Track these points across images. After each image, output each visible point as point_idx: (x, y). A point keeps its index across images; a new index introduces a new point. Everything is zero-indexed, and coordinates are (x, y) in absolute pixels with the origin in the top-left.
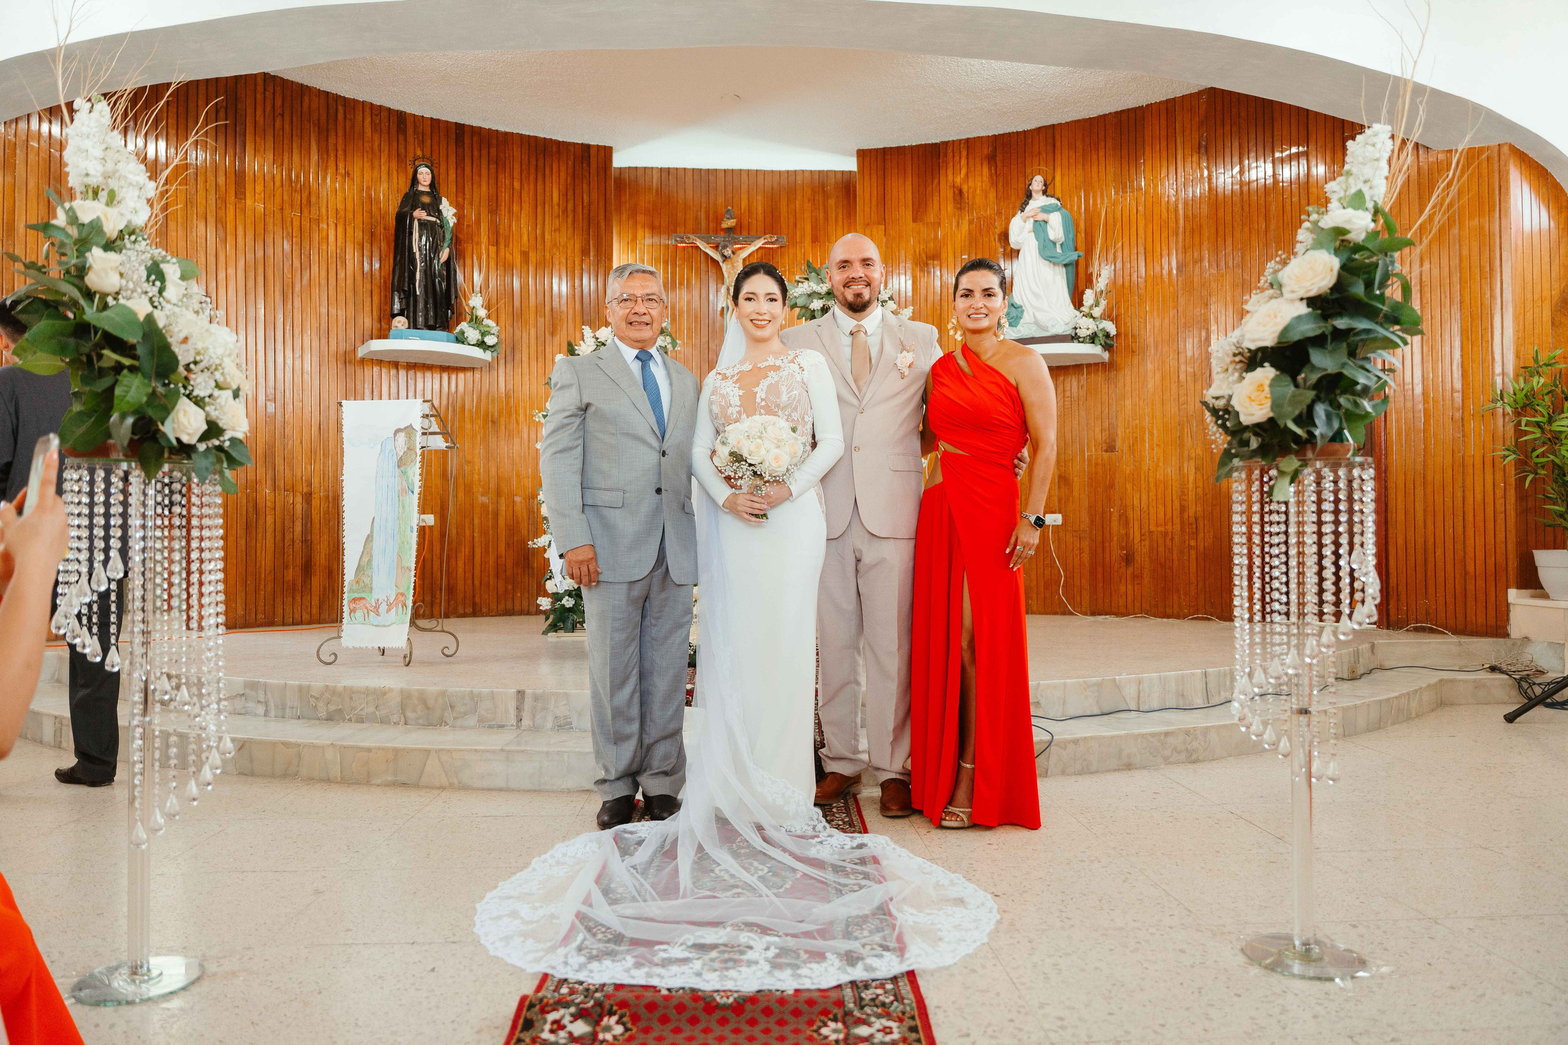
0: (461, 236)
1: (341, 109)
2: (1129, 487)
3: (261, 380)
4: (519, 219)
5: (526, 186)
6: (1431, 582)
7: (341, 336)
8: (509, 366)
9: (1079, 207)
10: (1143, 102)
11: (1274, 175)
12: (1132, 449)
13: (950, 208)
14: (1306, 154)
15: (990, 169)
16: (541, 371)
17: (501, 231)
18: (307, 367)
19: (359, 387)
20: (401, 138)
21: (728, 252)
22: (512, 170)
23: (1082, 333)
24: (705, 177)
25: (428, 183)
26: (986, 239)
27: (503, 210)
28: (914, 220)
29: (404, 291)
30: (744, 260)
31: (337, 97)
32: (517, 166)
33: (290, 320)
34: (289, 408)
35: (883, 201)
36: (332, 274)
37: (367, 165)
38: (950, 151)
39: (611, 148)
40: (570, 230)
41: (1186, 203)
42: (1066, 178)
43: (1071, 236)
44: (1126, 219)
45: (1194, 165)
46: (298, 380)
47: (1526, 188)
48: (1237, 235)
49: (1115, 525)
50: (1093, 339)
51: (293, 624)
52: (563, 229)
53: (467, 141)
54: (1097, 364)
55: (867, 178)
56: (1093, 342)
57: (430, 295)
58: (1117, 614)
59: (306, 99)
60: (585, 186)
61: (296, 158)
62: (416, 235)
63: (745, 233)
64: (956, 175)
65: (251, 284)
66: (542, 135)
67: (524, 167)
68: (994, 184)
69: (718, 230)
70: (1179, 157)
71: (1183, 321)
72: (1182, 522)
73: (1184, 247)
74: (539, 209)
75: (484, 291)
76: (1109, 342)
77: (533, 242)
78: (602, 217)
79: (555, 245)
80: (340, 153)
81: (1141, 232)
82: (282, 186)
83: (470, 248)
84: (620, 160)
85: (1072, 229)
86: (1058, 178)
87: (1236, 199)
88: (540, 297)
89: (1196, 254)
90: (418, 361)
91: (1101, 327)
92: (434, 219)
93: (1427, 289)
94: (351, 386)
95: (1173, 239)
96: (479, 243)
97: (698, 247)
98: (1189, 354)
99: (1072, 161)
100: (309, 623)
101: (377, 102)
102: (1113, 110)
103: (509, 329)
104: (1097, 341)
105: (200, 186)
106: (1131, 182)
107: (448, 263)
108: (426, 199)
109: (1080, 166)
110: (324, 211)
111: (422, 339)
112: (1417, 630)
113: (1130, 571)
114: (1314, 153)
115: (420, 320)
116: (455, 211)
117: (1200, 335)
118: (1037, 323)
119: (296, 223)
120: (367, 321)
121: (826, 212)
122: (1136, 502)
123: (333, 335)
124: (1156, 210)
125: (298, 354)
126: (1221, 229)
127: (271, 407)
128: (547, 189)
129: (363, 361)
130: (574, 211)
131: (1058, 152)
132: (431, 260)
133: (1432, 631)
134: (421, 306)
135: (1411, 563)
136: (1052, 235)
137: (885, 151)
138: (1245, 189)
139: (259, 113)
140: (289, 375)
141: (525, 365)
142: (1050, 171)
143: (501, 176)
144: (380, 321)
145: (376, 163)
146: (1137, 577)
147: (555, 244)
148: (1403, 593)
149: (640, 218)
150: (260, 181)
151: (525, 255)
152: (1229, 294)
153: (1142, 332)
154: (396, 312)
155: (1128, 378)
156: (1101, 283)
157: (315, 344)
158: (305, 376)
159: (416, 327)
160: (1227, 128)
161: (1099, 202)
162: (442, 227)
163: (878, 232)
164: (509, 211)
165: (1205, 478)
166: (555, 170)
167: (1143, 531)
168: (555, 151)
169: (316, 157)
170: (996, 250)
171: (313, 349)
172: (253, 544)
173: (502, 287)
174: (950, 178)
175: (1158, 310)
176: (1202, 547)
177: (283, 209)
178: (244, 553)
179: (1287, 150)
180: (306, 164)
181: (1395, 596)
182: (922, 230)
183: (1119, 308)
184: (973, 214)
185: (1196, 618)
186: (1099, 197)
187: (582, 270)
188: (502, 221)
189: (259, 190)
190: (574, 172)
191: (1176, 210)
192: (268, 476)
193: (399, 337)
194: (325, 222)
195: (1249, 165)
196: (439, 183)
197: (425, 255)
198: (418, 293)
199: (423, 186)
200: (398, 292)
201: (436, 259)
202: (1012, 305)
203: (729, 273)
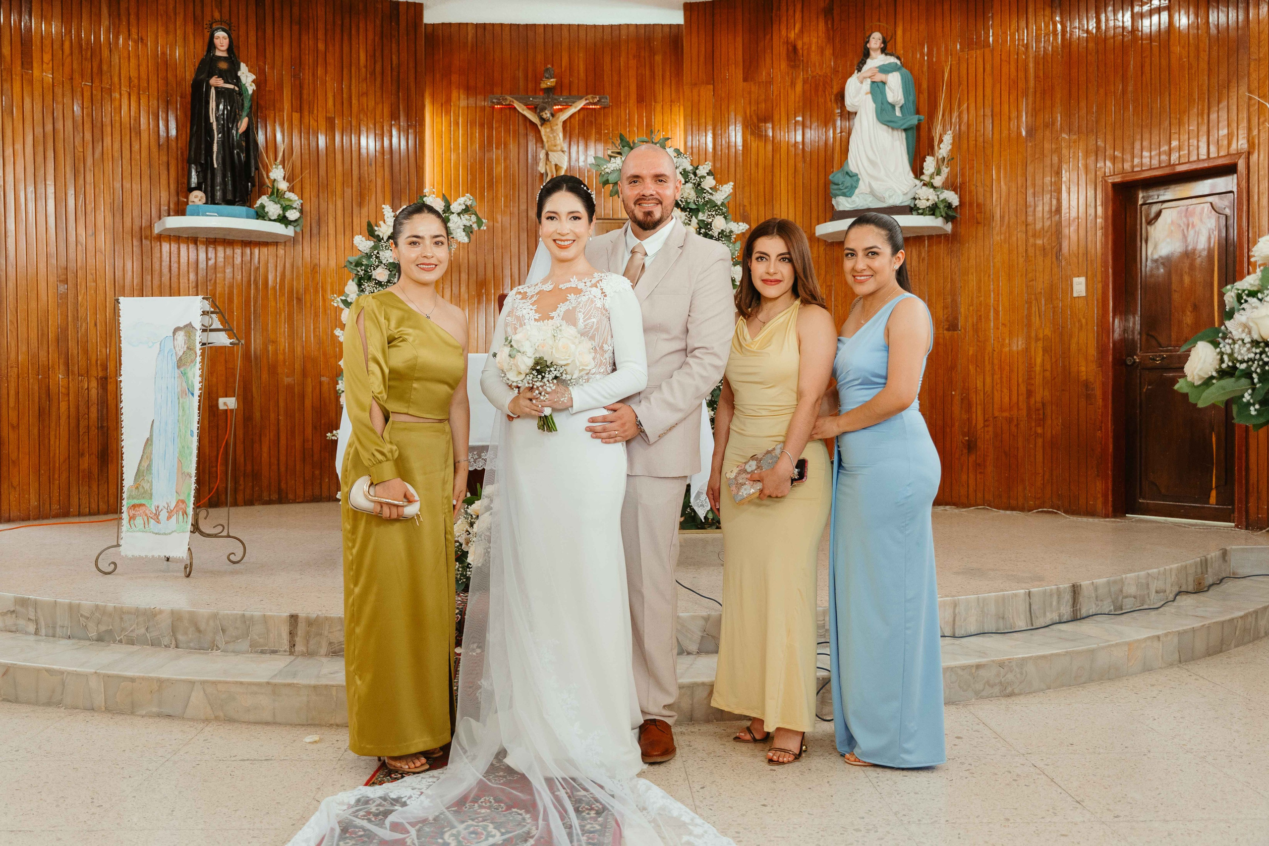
0: (262, 103)
2: (972, 368)
3: (52, 261)
4: (324, 82)
5: (331, 48)
7: (136, 213)
8: (314, 240)
9: (922, 66)
11: (1134, 30)
12: (976, 330)
13: (784, 65)
14: (1169, 8)
15: (826, 23)
16: (348, 245)
17: (305, 97)
19: (156, 266)
21: (547, 114)
22: (316, 31)
23: (922, 204)
24: (523, 33)
25: (225, 48)
26: (821, 100)
27: (307, 76)
28: (745, 80)
29: (201, 165)
30: (565, 122)
32: (321, 26)
33: (82, 197)
34: (82, 289)
35: (711, 58)
36: (126, 146)
37: (161, 30)
38: (784, 4)
39: (421, 5)
40: (378, 94)
41: (1036, 63)
42: (908, 34)
43: (911, 98)
44: (972, 77)
45: (1047, 19)
46: (91, 258)
48: (1092, 96)
49: (957, 409)
50: (933, 210)
52: (371, 92)
54: (939, 236)
55: (694, 33)
56: (933, 214)
57: (228, 167)
58: (957, 505)
60: (394, 45)
62: (213, 104)
63: (565, 93)
64: (789, 30)
65: (40, 158)
68: (830, 39)
69: (536, 90)
70: (1030, 10)
71: (1032, 189)
72: (1029, 408)
73: (1034, 109)
74: (345, 71)
75: (286, 163)
76: (950, 213)
77: (338, 106)
78: (412, 79)
79: (361, 110)
80: (132, 17)
81: (988, 91)
82: (71, 54)
83: (272, 115)
84: (432, 16)
85: (913, 92)
86: (899, 32)
89: (1047, 116)
90: (217, 236)
91: (942, 197)
92: (231, 86)
94: (147, 263)
95: (1022, 100)
96: (281, 108)
97: (515, 108)
98: (1039, 226)
99: (915, 14)
103: (314, 202)
104: (937, 212)
106: (978, 37)
107: (247, 132)
108: (223, 65)
109: (923, 21)
110: (116, 79)
111: (221, 215)
113: (972, 458)
114: (1177, 8)
115: (219, 194)
116: (254, 77)
117: (1050, 205)
118: (872, 193)
119: (87, 94)
120: (164, 196)
121: (652, 70)
122: (980, 385)
123: (127, 211)
124: (1005, 69)
125: (90, 232)
126: (1074, 91)
127: (62, 288)
128: (353, 51)
129: (160, 238)
130: (383, 73)
132: (229, 130)
134: (219, 180)
136: (891, 98)
138: (1101, 46)
140: (81, 255)
141: (332, 238)
142: (890, 27)
143: (304, 38)
144: (178, 195)
145: (171, 27)
146: (979, 466)
147: (363, 109)
148: (1264, 491)
149: (455, 78)
150: (47, 49)
151: (331, 121)
152: (1082, 162)
153: (988, 202)
154: (193, 185)
155: (973, 251)
156: (944, 149)
157: (109, 220)
159: (213, 202)
161: (943, 58)
162: (240, 94)
163: (707, 92)
164: (313, 74)
165: (1054, 360)
166: (361, 30)
167: (986, 416)
168: (361, 8)
169: (107, 23)
170: (833, 113)
171: (107, 226)
172: (46, 432)
173: (307, 157)
174: (784, 33)
175: (1005, 177)
176: (1049, 435)
177: (72, 79)
178: (37, 442)
179: (1147, 3)
180: (97, 30)
181: (1256, 494)
182: (753, 89)
183: (963, 175)
184: (807, 71)
185: (1042, 512)
186: (943, 53)
187: (391, 136)
188: (306, 86)
189: (47, 57)
190: (382, 32)
191: (1026, 70)
192: (61, 361)
193: (196, 213)
194: (118, 91)
195: (1107, 20)
196: (239, 47)
197: (223, 125)
198: (216, 166)
199: (221, 52)
200: (196, 165)
201: (235, 128)
202: (847, 173)
203: (548, 137)
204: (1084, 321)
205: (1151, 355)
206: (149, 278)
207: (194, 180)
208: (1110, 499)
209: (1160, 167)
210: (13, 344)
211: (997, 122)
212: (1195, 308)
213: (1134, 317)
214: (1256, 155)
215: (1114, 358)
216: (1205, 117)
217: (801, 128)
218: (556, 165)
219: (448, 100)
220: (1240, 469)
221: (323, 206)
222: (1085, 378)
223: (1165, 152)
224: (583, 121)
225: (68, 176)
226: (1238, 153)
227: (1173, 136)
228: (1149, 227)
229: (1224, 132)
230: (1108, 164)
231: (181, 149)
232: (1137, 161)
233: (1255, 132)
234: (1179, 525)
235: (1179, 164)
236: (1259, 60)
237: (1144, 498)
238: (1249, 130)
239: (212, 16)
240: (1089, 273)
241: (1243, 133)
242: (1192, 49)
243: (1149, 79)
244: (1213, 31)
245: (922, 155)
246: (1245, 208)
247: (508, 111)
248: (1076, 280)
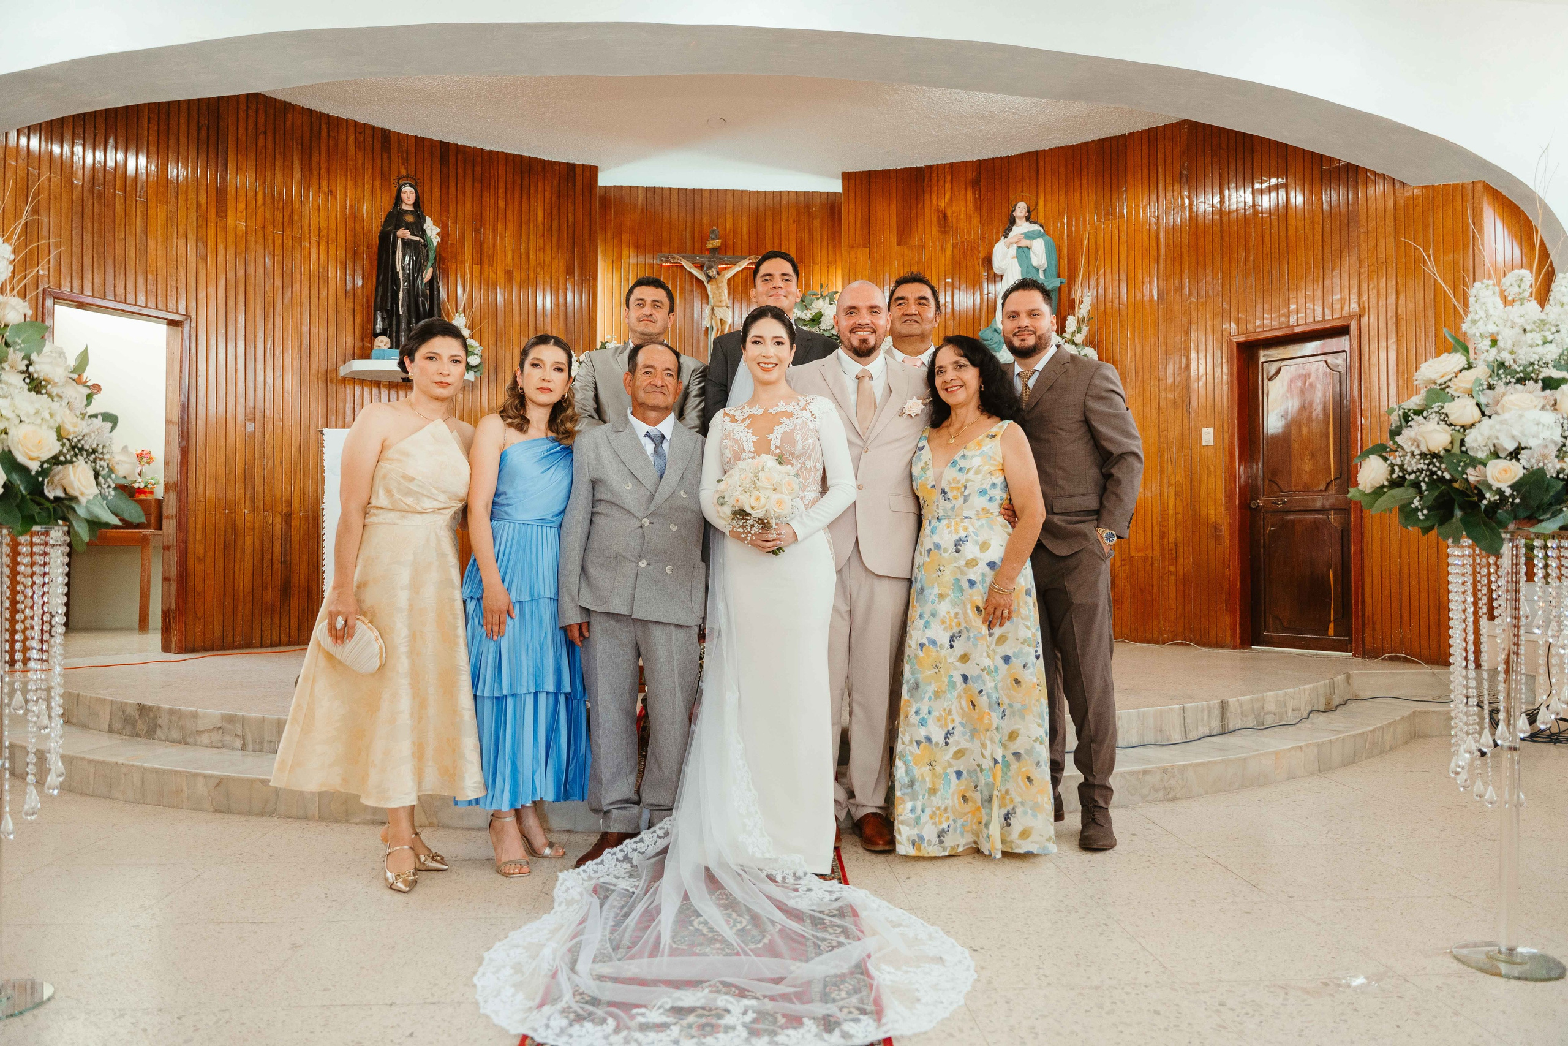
0: (444, 255)
1: (324, 127)
3: (241, 400)
4: (503, 238)
5: (510, 204)
6: (1406, 613)
7: (322, 356)
8: (493, 386)
9: (1062, 233)
10: (1125, 130)
11: (1254, 205)
13: (935, 231)
14: (1285, 185)
15: (974, 194)
17: (486, 250)
18: (288, 385)
19: (340, 406)
20: (385, 156)
21: (713, 272)
22: (497, 189)
24: (691, 197)
25: (412, 202)
26: (970, 264)
27: (487, 230)
28: (899, 244)
29: (387, 311)
30: (729, 280)
31: (321, 115)
32: (502, 185)
33: (270, 340)
34: (269, 428)
35: (867, 222)
36: (314, 292)
37: (350, 184)
38: (934, 175)
39: (596, 167)
40: (555, 249)
41: (1167, 232)
42: (1049, 205)
43: (1054, 262)
44: (1108, 247)
45: (1176, 194)
46: (278, 399)
47: (1499, 225)
48: (1217, 263)
51: (272, 646)
52: (548, 248)
53: (452, 160)
55: (852, 201)
57: (413, 314)
59: (290, 116)
60: (570, 205)
61: (278, 175)
62: (399, 254)
63: (730, 253)
64: (941, 199)
65: (231, 302)
66: (527, 155)
67: (509, 186)
68: (978, 208)
69: (702, 250)
70: (1160, 185)
71: (1164, 348)
72: (1162, 549)
73: (1165, 275)
74: (524, 228)
75: (467, 313)
77: (517, 260)
78: (587, 236)
79: (538, 264)
80: (323, 171)
81: (1123, 258)
82: (264, 203)
83: (454, 267)
84: (605, 179)
85: (1055, 256)
86: (1041, 204)
87: (1217, 229)
88: (524, 316)
89: (1177, 282)
91: (1083, 353)
92: (417, 238)
93: (1403, 323)
94: (332, 406)
95: (1154, 267)
96: (463, 262)
97: (682, 266)
98: (1170, 381)
99: (1055, 187)
100: (287, 645)
101: (361, 119)
102: (1096, 137)
103: (493, 348)
105: (181, 203)
106: (1114, 209)
107: (431, 282)
108: (410, 219)
109: (1063, 192)
110: (306, 229)
112: (1391, 659)
114: (1293, 185)
115: (403, 339)
116: (439, 230)
117: (1181, 362)
119: (278, 242)
120: (350, 340)
121: (811, 232)
123: (314, 354)
124: (1138, 238)
125: (278, 373)
126: (1201, 259)
127: (251, 427)
128: (532, 209)
129: (344, 380)
130: (559, 231)
131: (1041, 178)
132: (415, 280)
133: (1406, 660)
134: (404, 325)
135: (1386, 592)
136: (1035, 264)
137: (869, 173)
138: (1225, 219)
139: (241, 130)
140: (269, 396)
142: (1033, 198)
143: (486, 195)
144: (362, 340)
145: (360, 181)
147: (540, 264)
148: (1379, 621)
149: (625, 237)
150: (242, 197)
151: (509, 275)
152: (1209, 323)
153: (1124, 358)
154: (378, 331)
156: (1084, 310)
157: (296, 364)
158: (286, 395)
159: (398, 347)
160: (1208, 159)
161: (1082, 227)
162: (425, 246)
163: (863, 254)
164: (494, 230)
165: (1185, 504)
166: (539, 190)
167: (1124, 556)
168: (539, 169)
169: (299, 175)
170: (980, 274)
171: (294, 368)
172: (231, 565)
173: (486, 306)
174: (935, 201)
175: (1139, 336)
176: (1181, 573)
177: (264, 227)
178: (222, 574)
179: (1266, 181)
180: (289, 182)
181: (1371, 625)
182: (906, 253)
183: (1101, 334)
184: (956, 238)
185: (1175, 644)
186: (1081, 222)
187: (566, 289)
188: (486, 240)
189: (241, 206)
190: (559, 191)
191: (1158, 239)
192: (248, 496)
193: (382, 357)
194: (308, 240)
195: (1229, 195)
196: (423, 202)
197: (409, 274)
198: (401, 313)
199: (407, 204)
200: (381, 311)
201: (420, 278)
202: (995, 330)
203: (714, 293)
204: (1212, 468)
205: (1273, 499)
206: (333, 418)
207: (379, 326)
208: (1238, 632)
209: (1280, 328)
210: (201, 479)
211: (1131, 286)
212: (1313, 455)
213: (1257, 465)
214: (1366, 318)
215: (1240, 502)
216: (1320, 283)
217: (950, 289)
218: (721, 320)
219: (619, 257)
220: (1356, 602)
221: (501, 353)
222: (1213, 520)
223: (1284, 315)
224: (746, 280)
225: (258, 319)
226: (1350, 316)
227: (1291, 300)
228: (1270, 383)
229: (1337, 297)
230: (1233, 325)
231: (367, 296)
232: (1258, 323)
233: (1365, 297)
234: (1302, 655)
235: (1297, 325)
236: (1367, 233)
237: (1268, 631)
238: (1360, 295)
239: (399, 173)
240: (1217, 424)
241: (1354, 298)
242: (1307, 221)
243: (1269, 250)
244: (1325, 206)
245: (1062, 315)
246: (1357, 365)
247: (675, 269)
248: (1204, 430)
